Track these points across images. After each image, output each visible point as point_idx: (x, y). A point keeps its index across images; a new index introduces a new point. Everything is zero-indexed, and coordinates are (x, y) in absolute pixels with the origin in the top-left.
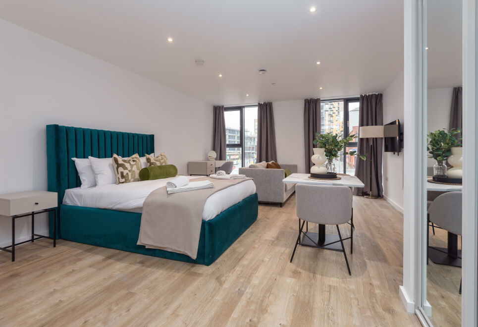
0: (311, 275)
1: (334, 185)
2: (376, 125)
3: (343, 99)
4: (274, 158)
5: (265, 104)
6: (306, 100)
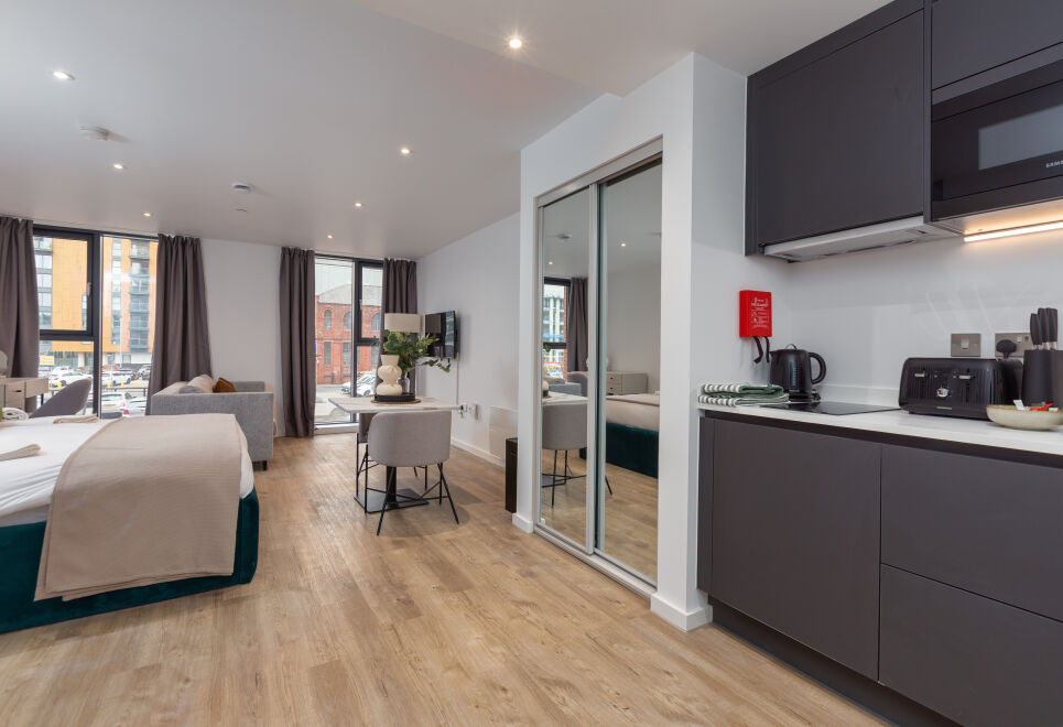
1: (426, 409)
2: (407, 312)
3: (353, 259)
4: (205, 368)
5: (180, 240)
6: (284, 249)
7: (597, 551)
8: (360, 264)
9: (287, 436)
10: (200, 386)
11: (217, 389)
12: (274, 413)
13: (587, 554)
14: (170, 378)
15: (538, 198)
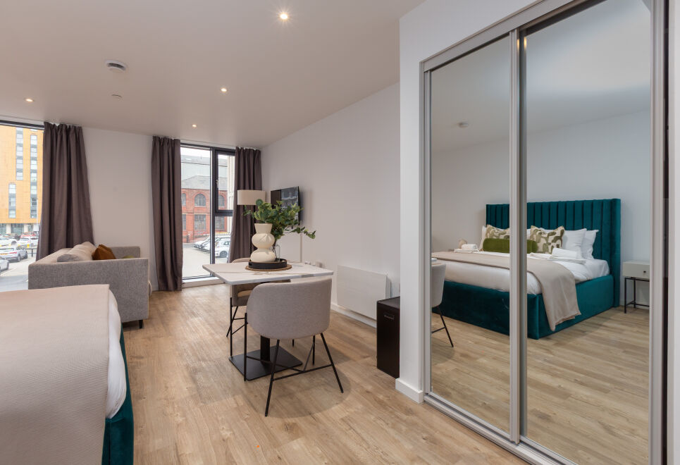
0: (309, 417)
2: (254, 189)
3: (211, 148)
4: (88, 236)
5: (64, 128)
6: (155, 138)
7: (523, 439)
8: (216, 151)
9: (160, 290)
10: (79, 255)
11: (96, 256)
12: (149, 276)
13: (513, 442)
14: (57, 245)
15: (423, 63)
